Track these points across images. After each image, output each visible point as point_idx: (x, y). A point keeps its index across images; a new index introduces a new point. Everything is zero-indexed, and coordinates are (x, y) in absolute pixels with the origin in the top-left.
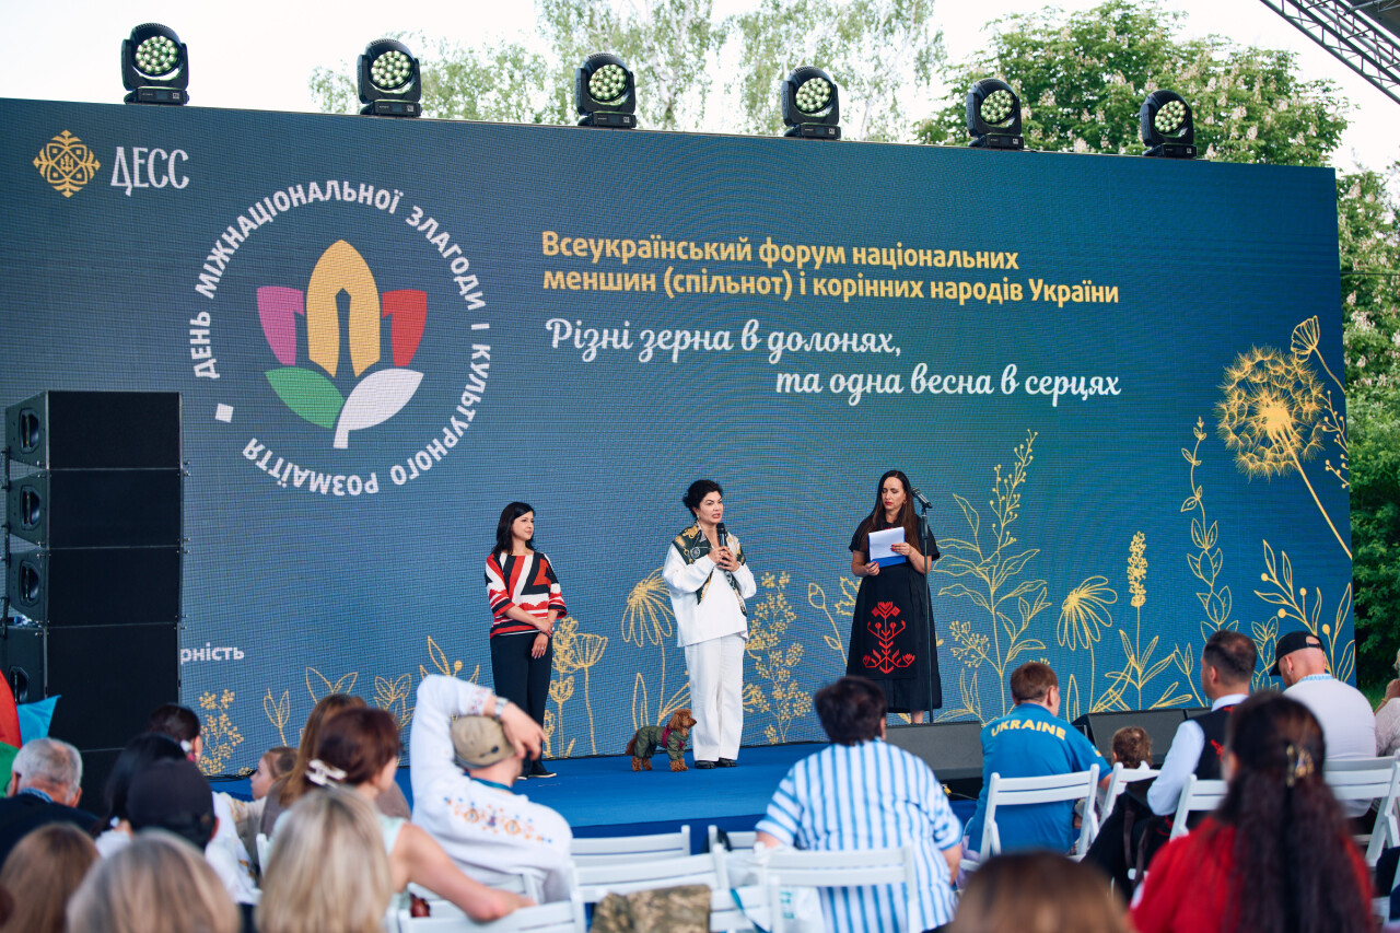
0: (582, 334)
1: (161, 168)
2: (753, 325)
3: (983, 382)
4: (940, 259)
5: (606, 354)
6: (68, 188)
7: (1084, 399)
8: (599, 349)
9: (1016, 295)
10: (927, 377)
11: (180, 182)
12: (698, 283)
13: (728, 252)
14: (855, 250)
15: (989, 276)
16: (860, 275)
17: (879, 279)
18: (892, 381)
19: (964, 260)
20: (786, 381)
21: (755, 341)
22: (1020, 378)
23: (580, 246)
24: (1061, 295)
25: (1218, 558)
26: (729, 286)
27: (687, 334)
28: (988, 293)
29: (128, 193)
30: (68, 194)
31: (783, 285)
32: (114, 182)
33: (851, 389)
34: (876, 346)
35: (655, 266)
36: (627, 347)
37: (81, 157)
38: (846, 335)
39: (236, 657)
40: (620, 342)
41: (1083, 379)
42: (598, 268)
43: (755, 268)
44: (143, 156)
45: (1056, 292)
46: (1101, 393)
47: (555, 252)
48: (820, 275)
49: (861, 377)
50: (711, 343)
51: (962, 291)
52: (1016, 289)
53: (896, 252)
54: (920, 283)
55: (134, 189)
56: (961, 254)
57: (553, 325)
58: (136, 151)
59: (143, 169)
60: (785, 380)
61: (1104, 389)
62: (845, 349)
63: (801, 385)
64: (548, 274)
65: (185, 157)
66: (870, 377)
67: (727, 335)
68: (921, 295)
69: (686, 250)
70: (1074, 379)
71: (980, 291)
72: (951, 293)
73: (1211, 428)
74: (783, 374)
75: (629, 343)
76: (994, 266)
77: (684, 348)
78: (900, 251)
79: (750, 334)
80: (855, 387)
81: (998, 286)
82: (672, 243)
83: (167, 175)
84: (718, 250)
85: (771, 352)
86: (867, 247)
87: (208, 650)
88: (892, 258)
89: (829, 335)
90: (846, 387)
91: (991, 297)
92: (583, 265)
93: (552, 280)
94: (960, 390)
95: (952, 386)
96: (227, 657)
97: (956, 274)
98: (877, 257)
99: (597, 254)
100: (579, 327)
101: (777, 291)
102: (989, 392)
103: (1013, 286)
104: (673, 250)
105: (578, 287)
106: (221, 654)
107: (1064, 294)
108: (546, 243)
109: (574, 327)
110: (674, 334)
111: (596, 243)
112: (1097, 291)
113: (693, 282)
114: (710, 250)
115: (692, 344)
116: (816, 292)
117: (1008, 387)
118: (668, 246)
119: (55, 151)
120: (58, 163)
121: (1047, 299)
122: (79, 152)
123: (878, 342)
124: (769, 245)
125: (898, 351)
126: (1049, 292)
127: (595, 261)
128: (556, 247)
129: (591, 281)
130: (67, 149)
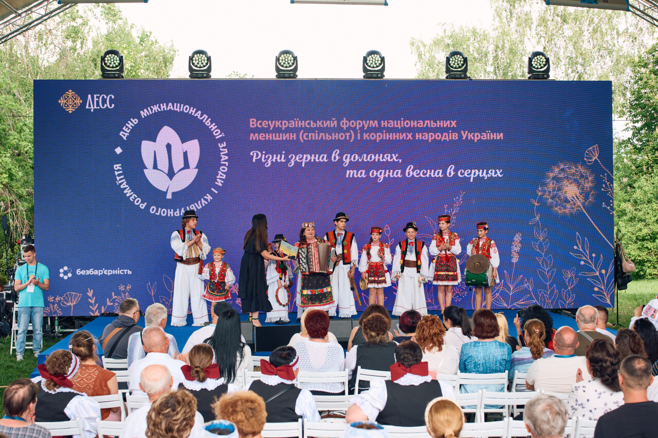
0: (265, 157)
1: (104, 101)
2: (337, 151)
3: (439, 173)
4: (421, 124)
5: (275, 164)
6: (70, 110)
7: (486, 178)
8: (272, 162)
9: (455, 138)
10: (413, 171)
11: (111, 106)
12: (314, 136)
13: (327, 124)
14: (383, 122)
15: (443, 130)
16: (384, 131)
17: (393, 132)
18: (397, 173)
19: (432, 124)
20: (350, 173)
21: (337, 158)
22: (456, 171)
23: (265, 124)
24: (476, 137)
25: (547, 243)
26: (327, 137)
27: (309, 156)
28: (442, 137)
29: (92, 111)
30: (70, 112)
31: (350, 136)
32: (87, 107)
33: (379, 176)
34: (391, 159)
35: (296, 130)
37: (75, 99)
38: (377, 155)
39: (129, 273)
40: (280, 159)
41: (485, 171)
42: (272, 132)
43: (339, 129)
44: (97, 97)
45: (474, 136)
46: (493, 176)
47: (255, 126)
48: (366, 132)
49: (383, 171)
50: (319, 159)
51: (430, 137)
52: (455, 135)
53: (401, 122)
54: (411, 134)
55: (94, 109)
56: (430, 122)
57: (253, 154)
58: (95, 96)
59: (98, 102)
61: (495, 175)
62: (377, 160)
63: (357, 175)
64: (252, 135)
65: (113, 97)
66: (387, 171)
67: (326, 156)
68: (411, 138)
69: (309, 124)
70: (481, 171)
71: (438, 136)
72: (425, 137)
74: (349, 171)
75: (284, 159)
76: (445, 126)
77: (307, 161)
78: (402, 122)
79: (335, 156)
80: (381, 175)
81: (447, 134)
82: (303, 121)
83: (106, 104)
84: (323, 124)
85: (344, 162)
86: (388, 120)
87: (119, 271)
88: (398, 124)
89: (370, 155)
90: (377, 175)
91: (443, 138)
92: (266, 130)
93: (253, 137)
94: (428, 175)
95: (424, 174)
96: (125, 273)
97: (428, 130)
98: (392, 124)
99: (272, 127)
100: (264, 154)
101: (348, 138)
102: (441, 176)
103: (454, 134)
104: (304, 124)
105: (264, 139)
106: (124, 272)
107: (477, 137)
108: (251, 123)
109: (262, 154)
110: (303, 156)
111: (272, 122)
112: (493, 135)
113: (312, 136)
114: (319, 123)
115: (311, 159)
116: (364, 138)
117: (450, 174)
118: (301, 122)
119: (66, 97)
120: (67, 101)
121: (469, 139)
122: (75, 97)
123: (391, 157)
124: (345, 121)
125: (400, 161)
126: (470, 136)
127: (271, 129)
128: (255, 125)
129: (269, 137)
130: (70, 96)
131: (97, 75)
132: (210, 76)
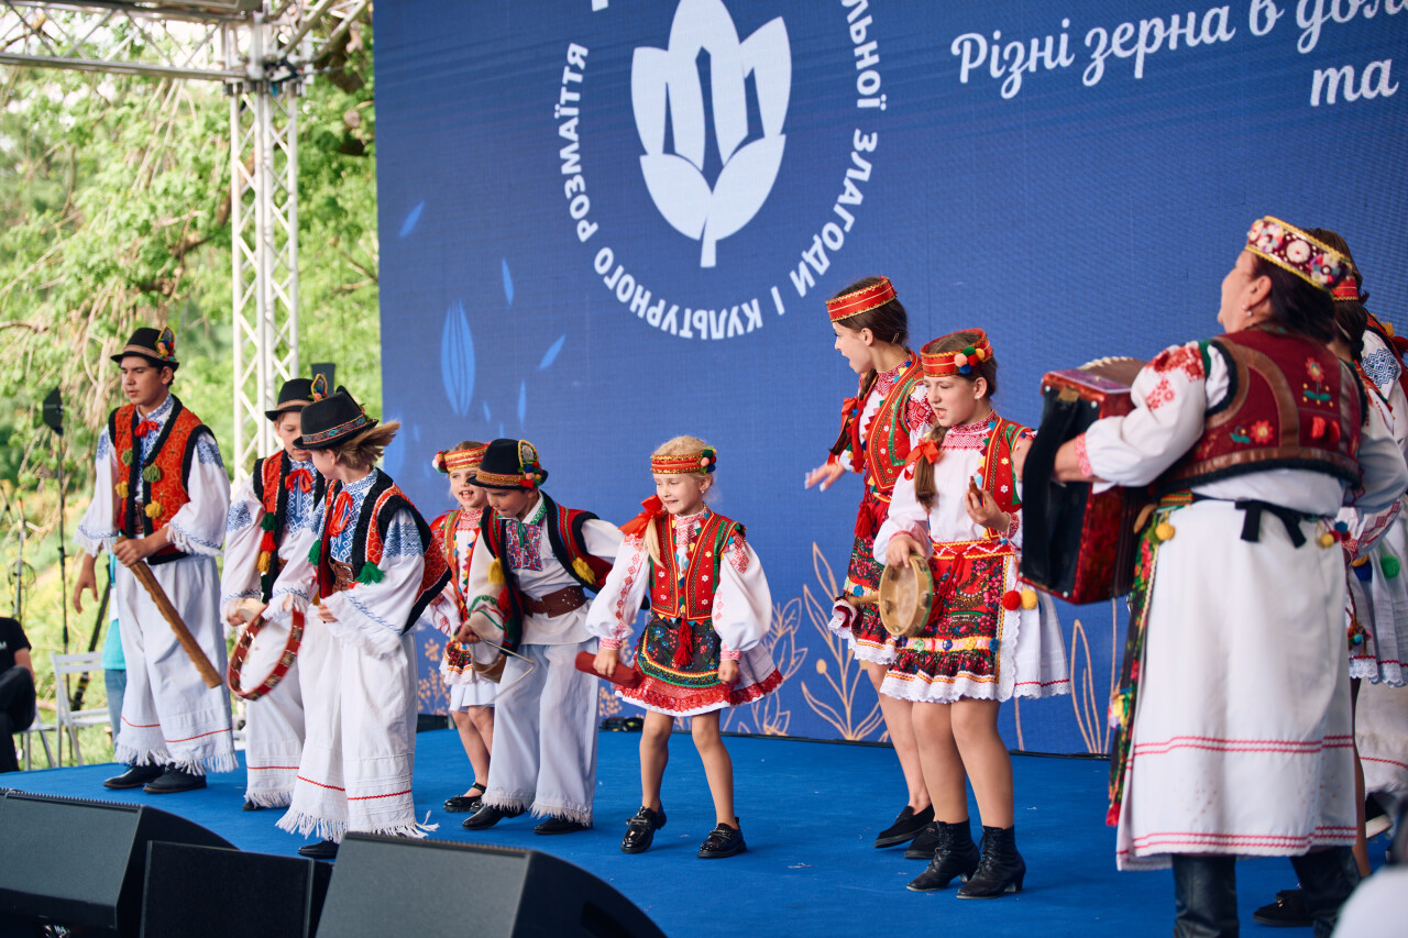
0: (1001, 56)
5: (1037, 81)
8: (1026, 73)
20: (1327, 84)
27: (1158, 22)
36: (1064, 62)
40: (1055, 56)
50: (1197, 33)
57: (961, 46)
60: (1326, 82)
63: (1357, 87)
67: (1224, 12)
74: (1323, 72)
75: (1068, 57)
79: (1263, 6)
85: (1304, 30)
100: (997, 42)
109: (991, 42)
110: (1137, 31)
115: (1166, 40)
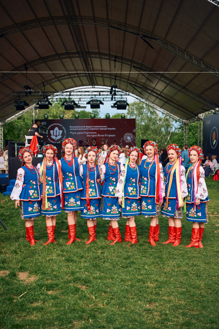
1: (45, 123)
3: (104, 135)
4: (100, 127)
5: (74, 134)
7: (112, 136)
9: (107, 129)
10: (99, 135)
12: (81, 129)
13: (84, 127)
14: (93, 126)
15: (104, 128)
18: (96, 136)
20: (88, 136)
22: (107, 135)
23: (73, 127)
24: (110, 129)
26: (83, 129)
31: (88, 129)
32: (42, 124)
35: (78, 128)
43: (86, 128)
46: (114, 136)
50: (82, 133)
56: (102, 126)
57: (70, 132)
58: (43, 122)
62: (92, 133)
68: (99, 129)
69: (80, 127)
73: (123, 139)
75: (76, 133)
77: (80, 133)
79: (85, 132)
80: (93, 136)
85: (87, 134)
88: (96, 127)
92: (73, 128)
93: (71, 129)
95: (101, 136)
97: (102, 128)
98: (95, 127)
100: (72, 132)
112: (114, 129)
114: (82, 127)
116: (90, 129)
123: (95, 133)
124: (87, 126)
125: (97, 133)
128: (71, 127)
130: (39, 122)
131: (44, 119)
132: (63, 118)
